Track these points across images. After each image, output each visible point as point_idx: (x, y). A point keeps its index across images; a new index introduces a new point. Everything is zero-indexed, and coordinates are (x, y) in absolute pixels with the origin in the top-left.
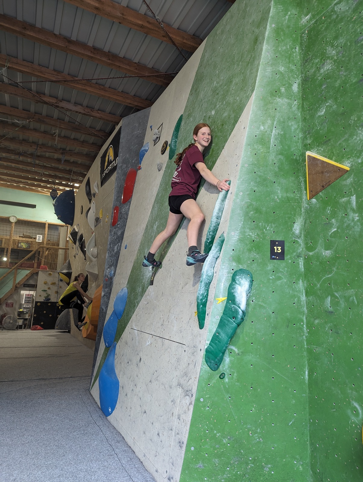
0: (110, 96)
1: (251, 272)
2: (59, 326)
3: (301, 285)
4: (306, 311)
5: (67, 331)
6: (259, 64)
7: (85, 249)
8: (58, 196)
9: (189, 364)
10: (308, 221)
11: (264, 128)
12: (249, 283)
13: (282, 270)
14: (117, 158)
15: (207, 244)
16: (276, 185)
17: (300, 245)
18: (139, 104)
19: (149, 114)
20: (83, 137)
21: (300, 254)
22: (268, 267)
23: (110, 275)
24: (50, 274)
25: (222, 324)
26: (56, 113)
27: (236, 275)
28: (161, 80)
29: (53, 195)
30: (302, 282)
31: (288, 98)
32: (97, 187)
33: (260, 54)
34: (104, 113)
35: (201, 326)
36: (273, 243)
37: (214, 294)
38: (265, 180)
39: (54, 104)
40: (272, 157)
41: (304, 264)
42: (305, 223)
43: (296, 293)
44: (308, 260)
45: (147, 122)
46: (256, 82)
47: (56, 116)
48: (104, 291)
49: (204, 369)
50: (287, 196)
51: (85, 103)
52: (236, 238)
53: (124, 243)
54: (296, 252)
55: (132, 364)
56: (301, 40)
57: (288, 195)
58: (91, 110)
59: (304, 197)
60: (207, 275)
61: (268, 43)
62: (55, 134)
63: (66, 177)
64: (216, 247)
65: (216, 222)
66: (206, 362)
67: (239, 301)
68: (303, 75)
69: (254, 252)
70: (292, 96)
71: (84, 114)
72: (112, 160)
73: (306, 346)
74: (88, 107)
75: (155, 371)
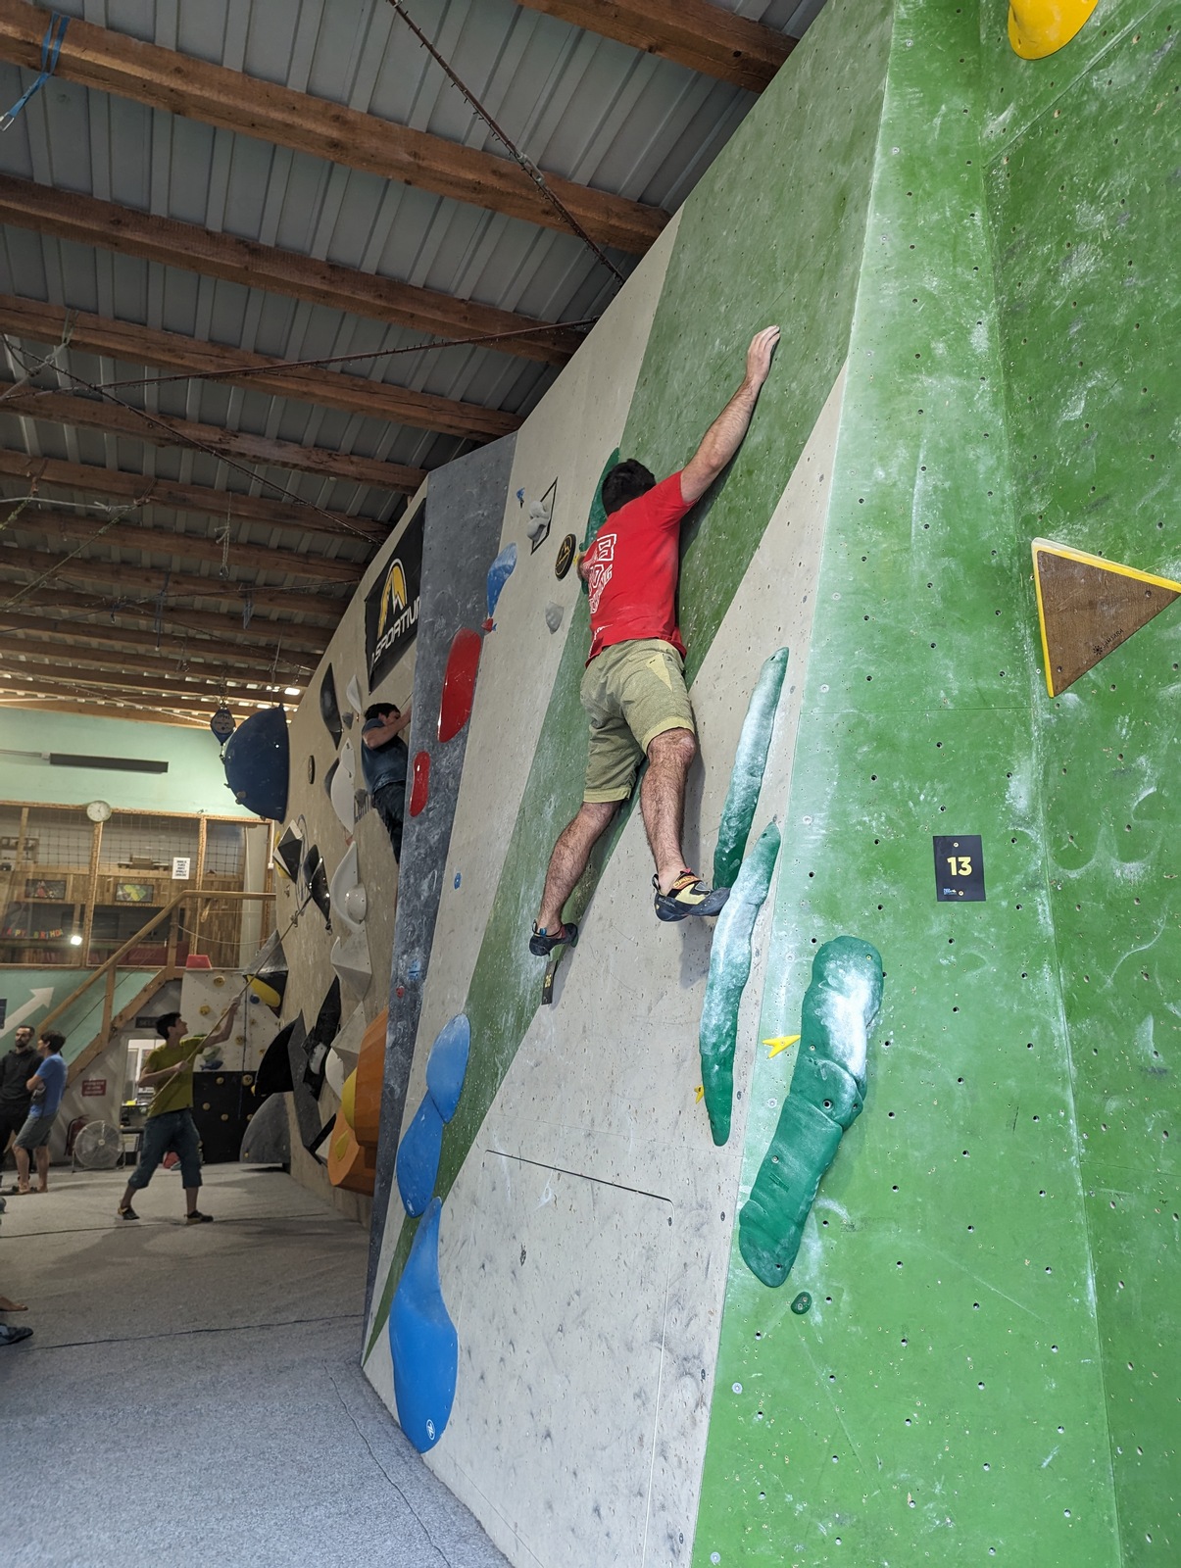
0: (386, 408)
1: (875, 944)
2: (251, 1150)
3: (1048, 982)
4: (1073, 1072)
5: (280, 1165)
6: (855, 276)
7: (328, 895)
8: (235, 729)
9: (685, 1264)
10: (1055, 768)
11: (888, 474)
12: (872, 983)
13: (980, 933)
14: (418, 599)
15: (724, 859)
16: (938, 653)
17: (1035, 847)
18: (480, 427)
19: (512, 452)
20: (305, 541)
21: (1037, 877)
22: (931, 928)
23: (411, 977)
24: (218, 982)
25: (788, 1127)
26: (221, 474)
27: (827, 959)
28: (543, 348)
29: (218, 727)
30: (1052, 970)
31: (960, 374)
32: (357, 695)
33: (858, 244)
34: (370, 460)
35: (720, 1136)
36: (943, 847)
37: (757, 1025)
38: (901, 639)
39: (213, 445)
40: (920, 565)
41: (1054, 910)
42: (1046, 774)
43: (1033, 1011)
44: (1064, 896)
45: (506, 479)
46: (849, 332)
47: (220, 480)
48: (394, 1031)
49: (737, 1281)
50: (978, 689)
51: (310, 437)
52: (818, 834)
53: (451, 870)
54: (1023, 872)
55: (496, 1271)
56: (989, 188)
57: (982, 684)
58: (330, 455)
59: (1037, 688)
60: (730, 964)
61: (881, 206)
62: (219, 537)
63: (257, 668)
64: (754, 869)
65: (749, 787)
66: (745, 1259)
67: (841, 1047)
68: (1004, 298)
69: (880, 878)
70: (970, 366)
71: (308, 469)
72: (402, 608)
73: (1081, 1192)
74: (320, 447)
75: (572, 1292)
